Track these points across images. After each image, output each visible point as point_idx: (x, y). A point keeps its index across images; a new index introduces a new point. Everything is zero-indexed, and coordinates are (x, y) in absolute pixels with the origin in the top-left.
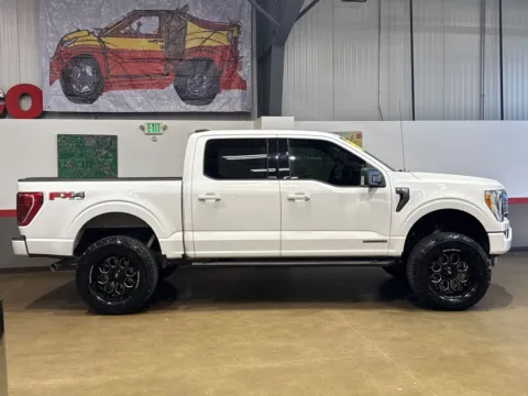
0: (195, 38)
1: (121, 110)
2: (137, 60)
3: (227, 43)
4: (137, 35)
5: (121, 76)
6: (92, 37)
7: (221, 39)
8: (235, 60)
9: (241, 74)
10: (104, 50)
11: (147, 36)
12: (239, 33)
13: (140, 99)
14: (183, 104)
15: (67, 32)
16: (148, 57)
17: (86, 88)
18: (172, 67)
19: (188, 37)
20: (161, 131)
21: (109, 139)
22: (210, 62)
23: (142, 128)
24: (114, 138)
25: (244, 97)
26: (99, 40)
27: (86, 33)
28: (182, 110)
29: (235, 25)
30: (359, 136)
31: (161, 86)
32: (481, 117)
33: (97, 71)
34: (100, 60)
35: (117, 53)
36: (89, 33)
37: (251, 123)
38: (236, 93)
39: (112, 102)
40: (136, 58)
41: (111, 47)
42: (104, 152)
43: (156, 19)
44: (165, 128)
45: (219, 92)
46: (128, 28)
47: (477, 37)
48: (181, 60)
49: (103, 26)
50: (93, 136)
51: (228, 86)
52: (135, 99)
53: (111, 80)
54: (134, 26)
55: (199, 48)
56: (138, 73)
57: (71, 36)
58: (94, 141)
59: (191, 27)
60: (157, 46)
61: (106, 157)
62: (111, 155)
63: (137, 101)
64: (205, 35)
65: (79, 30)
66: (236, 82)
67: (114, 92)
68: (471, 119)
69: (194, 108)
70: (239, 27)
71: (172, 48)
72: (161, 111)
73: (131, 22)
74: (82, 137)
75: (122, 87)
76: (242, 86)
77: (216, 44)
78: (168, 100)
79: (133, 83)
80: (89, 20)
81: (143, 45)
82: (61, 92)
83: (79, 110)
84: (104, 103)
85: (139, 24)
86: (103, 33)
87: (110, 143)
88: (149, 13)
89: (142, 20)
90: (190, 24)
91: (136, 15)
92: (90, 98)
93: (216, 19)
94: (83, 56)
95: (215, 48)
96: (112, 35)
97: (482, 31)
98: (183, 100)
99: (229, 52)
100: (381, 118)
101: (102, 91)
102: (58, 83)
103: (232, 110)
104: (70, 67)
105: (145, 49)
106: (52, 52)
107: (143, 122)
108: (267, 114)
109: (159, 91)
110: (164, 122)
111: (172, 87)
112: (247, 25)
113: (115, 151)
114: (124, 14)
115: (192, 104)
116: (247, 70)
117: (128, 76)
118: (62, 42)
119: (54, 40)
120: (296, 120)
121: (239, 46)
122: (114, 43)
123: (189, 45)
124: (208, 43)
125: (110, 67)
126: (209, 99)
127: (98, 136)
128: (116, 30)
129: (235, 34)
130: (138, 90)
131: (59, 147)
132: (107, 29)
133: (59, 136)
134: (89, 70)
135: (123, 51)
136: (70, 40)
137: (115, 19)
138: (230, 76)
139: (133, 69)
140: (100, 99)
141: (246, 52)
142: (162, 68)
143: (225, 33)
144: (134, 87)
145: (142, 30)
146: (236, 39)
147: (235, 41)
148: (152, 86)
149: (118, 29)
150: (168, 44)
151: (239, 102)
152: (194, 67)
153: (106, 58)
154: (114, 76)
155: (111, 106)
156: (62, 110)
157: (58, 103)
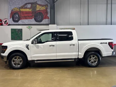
0: (38, 8)
3: (45, 9)
6: (18, 9)
8: (47, 13)
9: (48, 15)
10: (20, 11)
13: (27, 21)
14: (36, 22)
15: (13, 8)
16: (28, 13)
17: (17, 19)
18: (34, 15)
20: (31, 28)
22: (41, 13)
23: (27, 27)
24: (22, 29)
26: (19, 10)
28: (36, 24)
30: (74, 29)
32: (106, 24)
33: (19, 16)
35: (23, 12)
36: (17, 8)
38: (47, 20)
39: (21, 22)
40: (26, 13)
41: (21, 11)
42: (20, 32)
43: (30, 5)
44: (32, 27)
45: (43, 20)
47: (105, 5)
48: (35, 13)
50: (17, 29)
51: (45, 18)
53: (21, 17)
54: (26, 6)
55: (39, 10)
56: (27, 16)
57: (14, 9)
58: (18, 30)
59: (38, 6)
60: (30, 10)
61: (20, 33)
62: (21, 33)
63: (26, 22)
64: (41, 7)
67: (22, 20)
69: (38, 23)
70: (48, 5)
74: (16, 29)
75: (24, 19)
76: (49, 18)
77: (43, 9)
78: (33, 21)
79: (26, 18)
80: (17, 5)
81: (28, 10)
82: (12, 20)
83: (15, 24)
84: (20, 22)
85: (27, 6)
86: (20, 8)
87: (21, 30)
88: (29, 3)
89: (28, 5)
91: (26, 4)
92: (17, 21)
93: (43, 4)
94: (16, 13)
97: (107, 4)
99: (45, 11)
100: (80, 25)
102: (11, 18)
104: (14, 15)
106: (10, 12)
107: (27, 26)
109: (31, 20)
110: (32, 26)
111: (33, 19)
114: (24, 4)
115: (38, 22)
118: (12, 10)
121: (48, 10)
123: (37, 10)
124: (41, 9)
125: (21, 15)
126: (41, 21)
131: (11, 31)
132: (21, 7)
133: (11, 29)
134: (17, 16)
137: (22, 5)
138: (46, 16)
140: (19, 21)
142: (31, 15)
143: (45, 7)
145: (28, 7)
147: (47, 8)
148: (29, 18)
149: (23, 7)
150: (33, 9)
151: (48, 22)
153: (20, 13)
154: (22, 17)
155: (21, 23)
156: (12, 24)
157: (11, 22)
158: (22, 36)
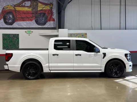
0: (40, 7)
1: (20, 27)
2: (25, 13)
3: (49, 9)
4: (24, 6)
5: (20, 18)
6: (12, 7)
7: (48, 8)
8: (52, 14)
9: (53, 17)
10: (15, 10)
11: (28, 7)
12: (53, 6)
15: (5, 5)
16: (27, 12)
17: (10, 21)
18: (34, 15)
19: (38, 7)
20: (31, 33)
21: (17, 35)
22: (44, 14)
23: (26, 32)
25: (54, 24)
26: (14, 8)
27: (10, 6)
28: (37, 27)
29: (51, 4)
30: (86, 34)
31: (31, 20)
32: (120, 29)
33: (13, 16)
34: (14, 13)
35: (19, 11)
36: (11, 6)
37: (56, 31)
38: (52, 22)
40: (24, 13)
41: (17, 10)
42: (15, 39)
43: (30, 2)
44: (32, 32)
45: (47, 22)
46: (22, 5)
47: (119, 7)
48: (37, 13)
49: (15, 4)
50: (12, 34)
51: (50, 21)
52: (24, 24)
54: (24, 4)
55: (42, 10)
56: (25, 16)
58: (12, 36)
59: (39, 4)
60: (30, 10)
61: (16, 40)
62: (17, 39)
63: (24, 25)
64: (43, 6)
65: (8, 5)
66: (52, 19)
67: (18, 22)
68: (117, 29)
70: (53, 4)
71: (34, 10)
72: (31, 27)
73: (23, 3)
74: (9, 34)
75: (20, 21)
76: (54, 20)
77: (46, 9)
78: (33, 24)
80: (11, 2)
81: (26, 9)
82: (3, 22)
83: (8, 27)
84: (15, 25)
85: (25, 4)
86: (15, 6)
89: (26, 2)
90: (39, 3)
92: (11, 24)
93: (46, 2)
94: (10, 12)
95: (46, 10)
96: (18, 6)
97: (120, 5)
98: (37, 24)
99: (50, 11)
100: (92, 29)
101: (15, 22)
102: (2, 20)
103: (51, 27)
104: (6, 15)
105: (27, 10)
106: (1, 11)
107: (26, 30)
108: (60, 28)
109: (31, 22)
110: (32, 30)
111: (34, 20)
112: (55, 4)
113: (18, 38)
115: (40, 25)
116: (55, 16)
117: (22, 18)
118: (4, 8)
119: (1, 8)
120: (68, 30)
121: (53, 10)
122: (18, 9)
123: (39, 9)
124: (44, 9)
125: (17, 15)
126: (45, 24)
127: (14, 34)
128: (19, 5)
129: (52, 6)
130: (25, 22)
131: (3, 37)
132: (16, 5)
133: (3, 34)
134: (11, 16)
135: (20, 11)
136: (6, 8)
137: (18, 2)
138: (50, 18)
139: (23, 16)
140: (14, 24)
141: (55, 11)
143: (49, 6)
144: (24, 21)
145: (26, 5)
146: (52, 7)
147: (52, 8)
148: (29, 20)
150: (33, 9)
151: (53, 25)
152: (40, 15)
153: (16, 13)
154: (18, 18)
155: (17, 26)
156: (4, 27)
157: (2, 25)
158: (19, 44)
